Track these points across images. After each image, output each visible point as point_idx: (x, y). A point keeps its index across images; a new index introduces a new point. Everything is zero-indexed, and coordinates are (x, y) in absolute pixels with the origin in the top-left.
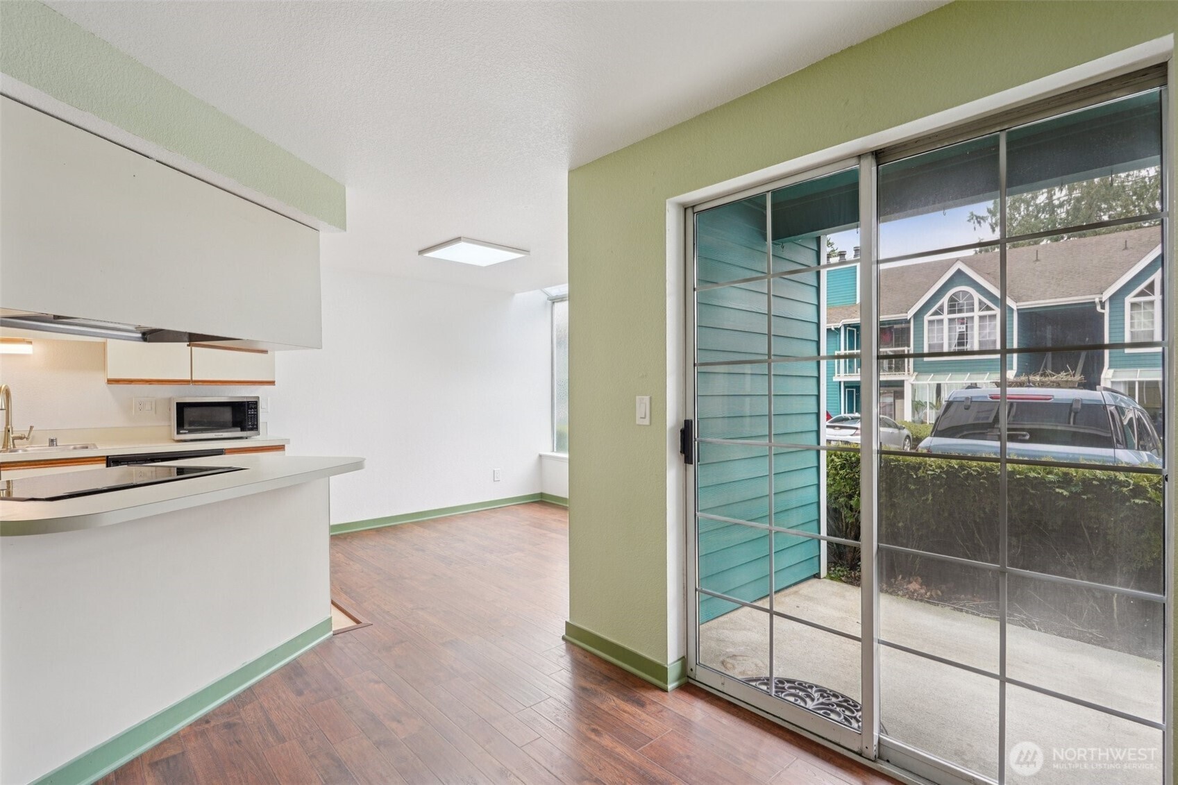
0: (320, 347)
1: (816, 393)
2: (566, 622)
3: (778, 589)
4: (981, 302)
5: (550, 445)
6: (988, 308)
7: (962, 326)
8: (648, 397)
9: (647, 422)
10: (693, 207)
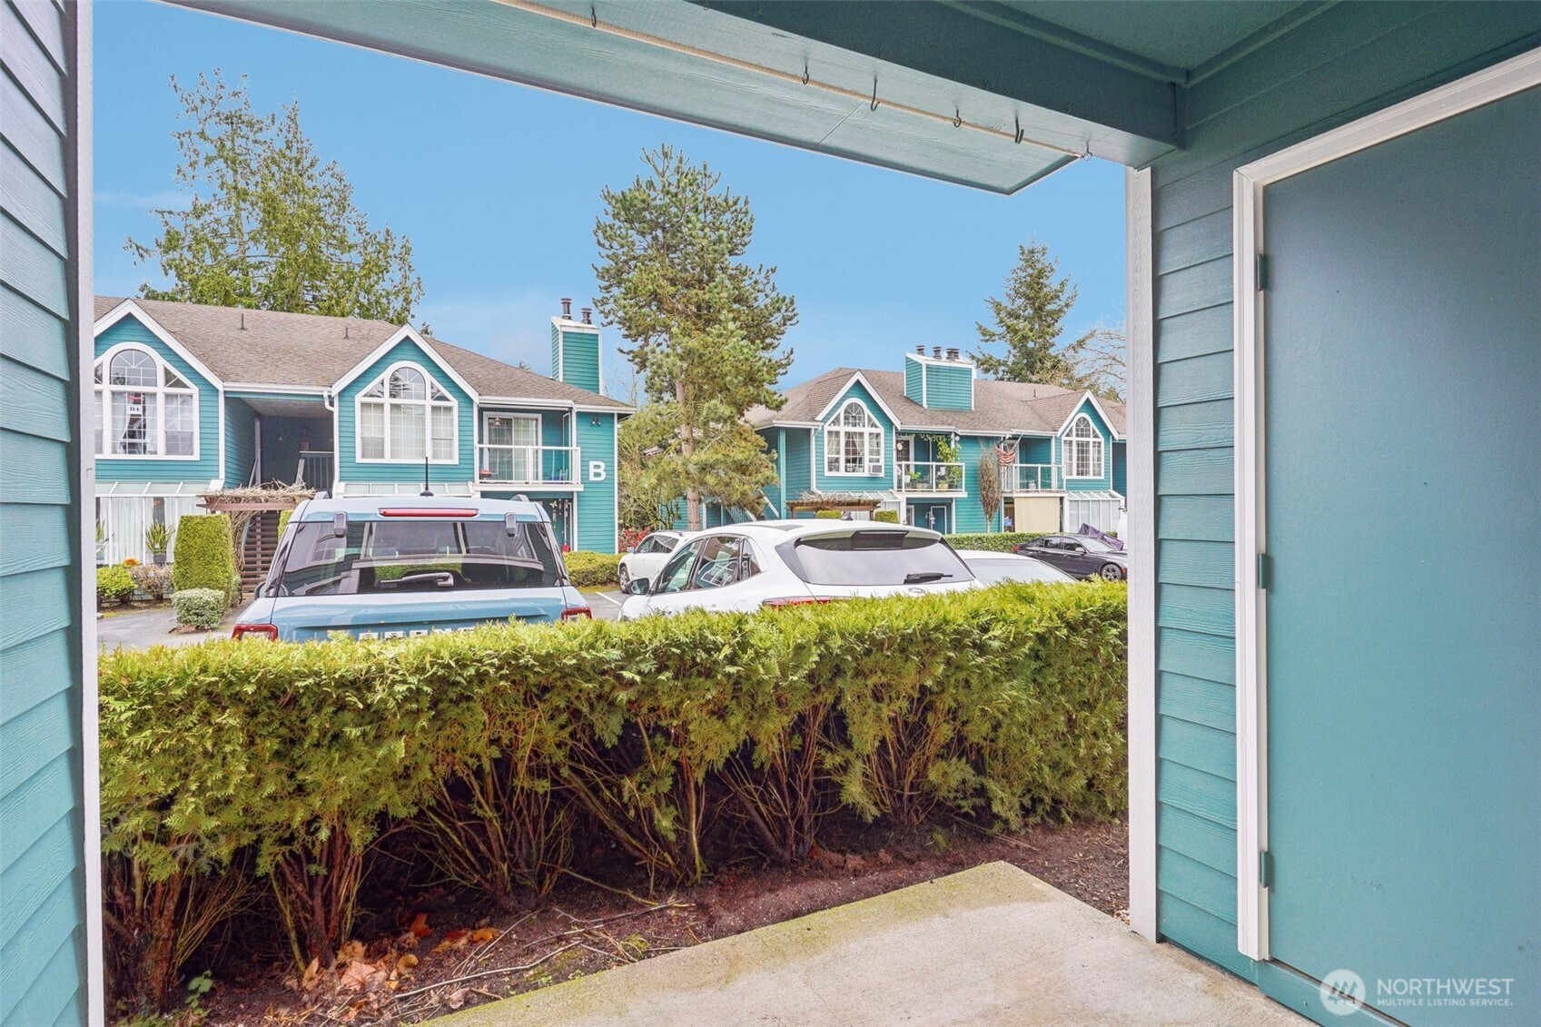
4: (167, 372)
6: (179, 384)
7: (136, 406)
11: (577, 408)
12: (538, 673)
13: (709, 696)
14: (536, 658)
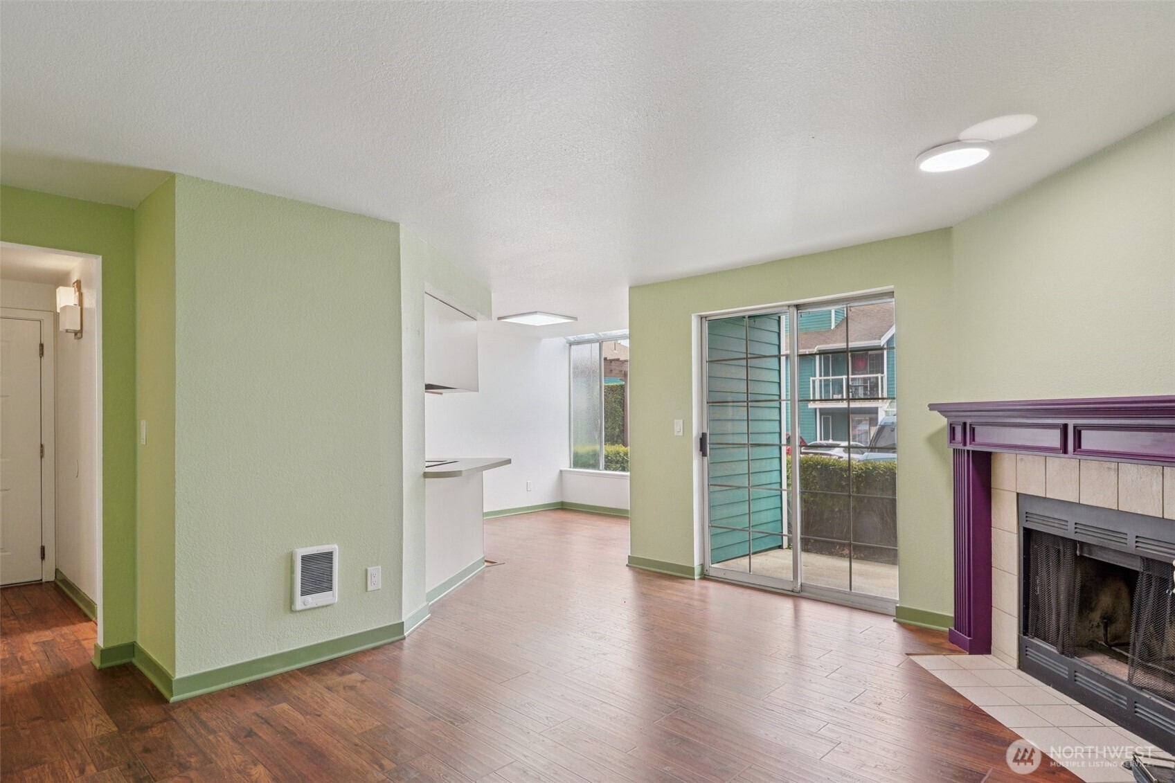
0: (478, 391)
1: (779, 419)
2: (629, 556)
3: (755, 551)
5: (568, 465)
8: (682, 421)
9: (681, 434)
10: (706, 317)
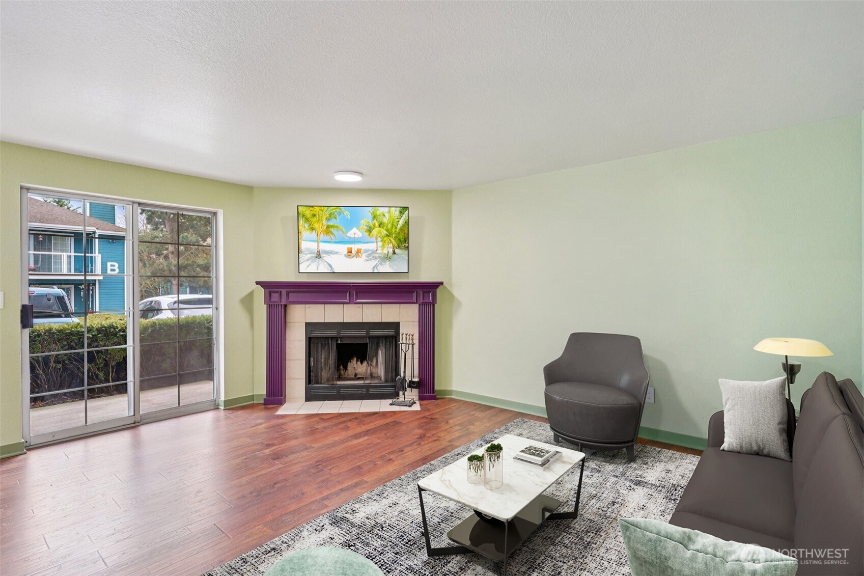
8: (2, 293)
9: (2, 307)
11: (98, 232)
12: (58, 335)
13: (115, 341)
14: (57, 330)
